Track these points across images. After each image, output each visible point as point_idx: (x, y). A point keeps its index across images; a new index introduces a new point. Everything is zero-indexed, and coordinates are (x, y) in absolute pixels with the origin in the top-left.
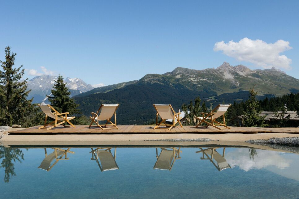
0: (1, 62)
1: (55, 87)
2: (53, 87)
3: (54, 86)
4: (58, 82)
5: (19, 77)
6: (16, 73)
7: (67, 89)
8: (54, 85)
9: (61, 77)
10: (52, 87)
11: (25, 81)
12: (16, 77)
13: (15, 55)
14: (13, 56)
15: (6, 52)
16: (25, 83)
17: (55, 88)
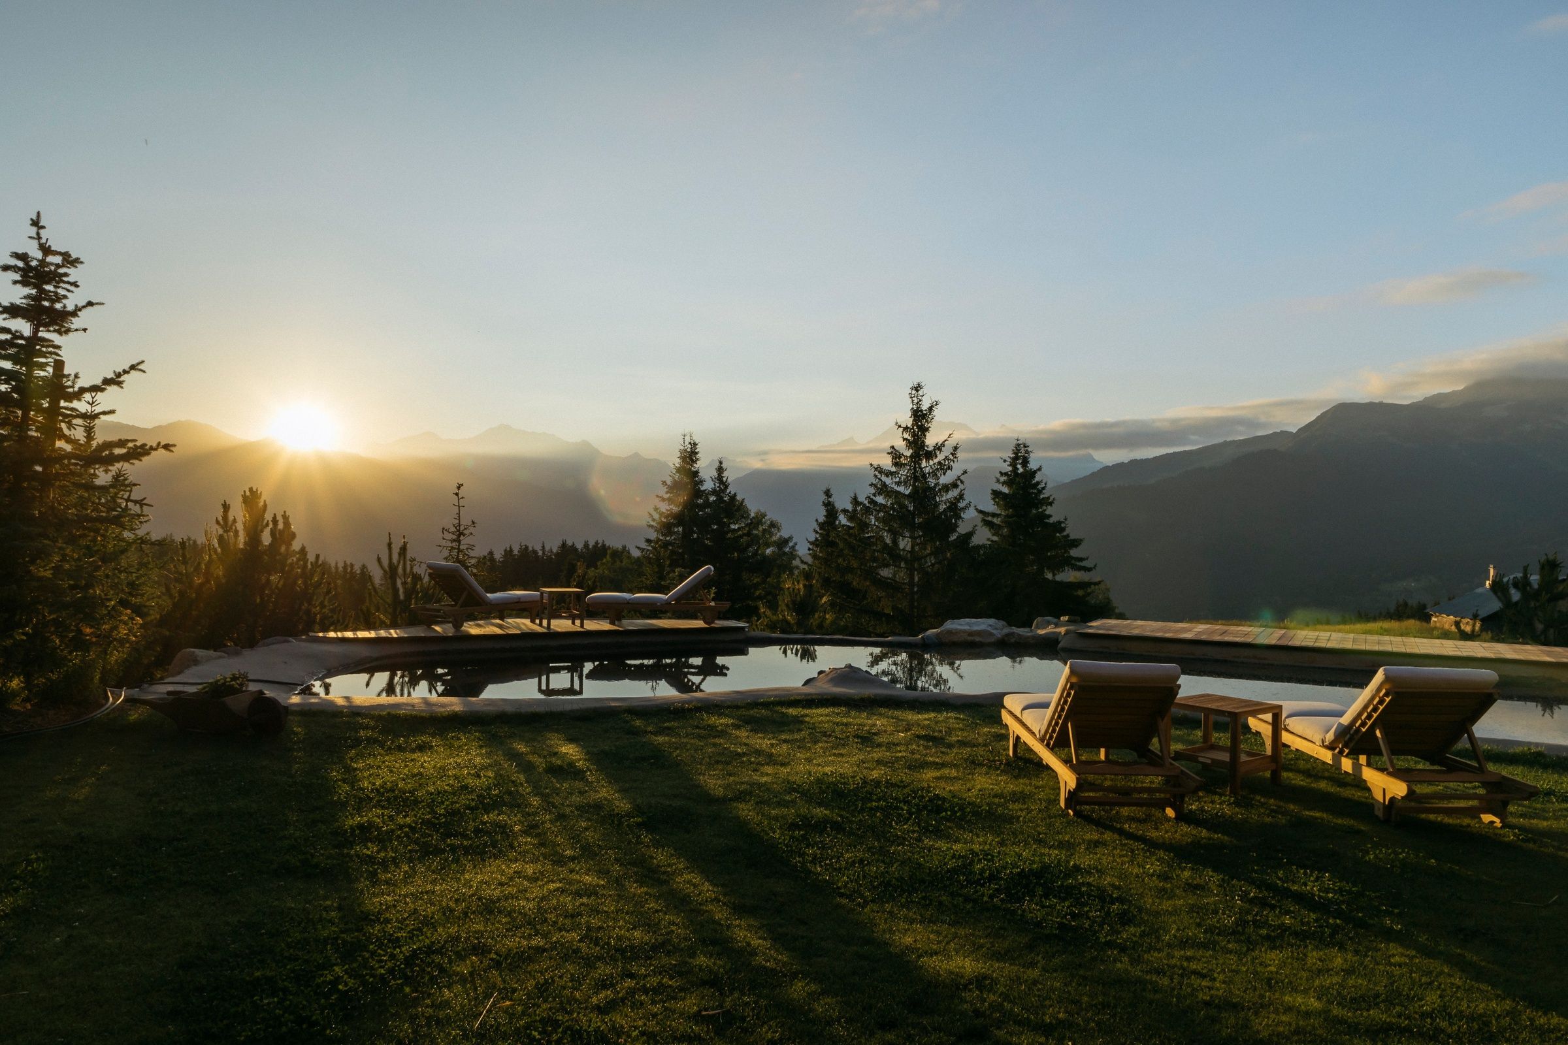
0: (900, 426)
1: (1003, 479)
2: (998, 481)
3: (998, 475)
4: (1013, 464)
5: (944, 467)
6: (936, 457)
7: (1040, 487)
8: (1001, 473)
9: (1025, 446)
10: (995, 480)
11: (959, 478)
12: (937, 469)
13: (936, 404)
14: (931, 409)
15: (911, 397)
16: (959, 482)
17: (1004, 483)
